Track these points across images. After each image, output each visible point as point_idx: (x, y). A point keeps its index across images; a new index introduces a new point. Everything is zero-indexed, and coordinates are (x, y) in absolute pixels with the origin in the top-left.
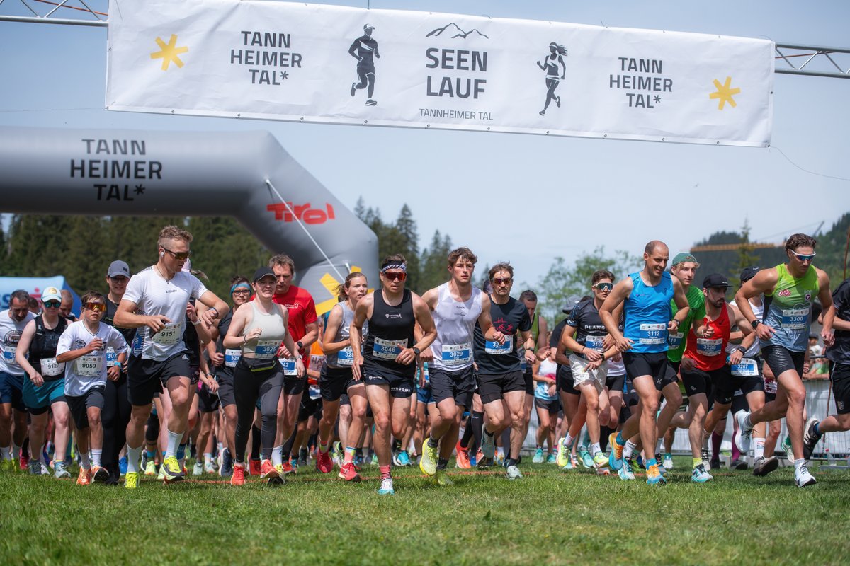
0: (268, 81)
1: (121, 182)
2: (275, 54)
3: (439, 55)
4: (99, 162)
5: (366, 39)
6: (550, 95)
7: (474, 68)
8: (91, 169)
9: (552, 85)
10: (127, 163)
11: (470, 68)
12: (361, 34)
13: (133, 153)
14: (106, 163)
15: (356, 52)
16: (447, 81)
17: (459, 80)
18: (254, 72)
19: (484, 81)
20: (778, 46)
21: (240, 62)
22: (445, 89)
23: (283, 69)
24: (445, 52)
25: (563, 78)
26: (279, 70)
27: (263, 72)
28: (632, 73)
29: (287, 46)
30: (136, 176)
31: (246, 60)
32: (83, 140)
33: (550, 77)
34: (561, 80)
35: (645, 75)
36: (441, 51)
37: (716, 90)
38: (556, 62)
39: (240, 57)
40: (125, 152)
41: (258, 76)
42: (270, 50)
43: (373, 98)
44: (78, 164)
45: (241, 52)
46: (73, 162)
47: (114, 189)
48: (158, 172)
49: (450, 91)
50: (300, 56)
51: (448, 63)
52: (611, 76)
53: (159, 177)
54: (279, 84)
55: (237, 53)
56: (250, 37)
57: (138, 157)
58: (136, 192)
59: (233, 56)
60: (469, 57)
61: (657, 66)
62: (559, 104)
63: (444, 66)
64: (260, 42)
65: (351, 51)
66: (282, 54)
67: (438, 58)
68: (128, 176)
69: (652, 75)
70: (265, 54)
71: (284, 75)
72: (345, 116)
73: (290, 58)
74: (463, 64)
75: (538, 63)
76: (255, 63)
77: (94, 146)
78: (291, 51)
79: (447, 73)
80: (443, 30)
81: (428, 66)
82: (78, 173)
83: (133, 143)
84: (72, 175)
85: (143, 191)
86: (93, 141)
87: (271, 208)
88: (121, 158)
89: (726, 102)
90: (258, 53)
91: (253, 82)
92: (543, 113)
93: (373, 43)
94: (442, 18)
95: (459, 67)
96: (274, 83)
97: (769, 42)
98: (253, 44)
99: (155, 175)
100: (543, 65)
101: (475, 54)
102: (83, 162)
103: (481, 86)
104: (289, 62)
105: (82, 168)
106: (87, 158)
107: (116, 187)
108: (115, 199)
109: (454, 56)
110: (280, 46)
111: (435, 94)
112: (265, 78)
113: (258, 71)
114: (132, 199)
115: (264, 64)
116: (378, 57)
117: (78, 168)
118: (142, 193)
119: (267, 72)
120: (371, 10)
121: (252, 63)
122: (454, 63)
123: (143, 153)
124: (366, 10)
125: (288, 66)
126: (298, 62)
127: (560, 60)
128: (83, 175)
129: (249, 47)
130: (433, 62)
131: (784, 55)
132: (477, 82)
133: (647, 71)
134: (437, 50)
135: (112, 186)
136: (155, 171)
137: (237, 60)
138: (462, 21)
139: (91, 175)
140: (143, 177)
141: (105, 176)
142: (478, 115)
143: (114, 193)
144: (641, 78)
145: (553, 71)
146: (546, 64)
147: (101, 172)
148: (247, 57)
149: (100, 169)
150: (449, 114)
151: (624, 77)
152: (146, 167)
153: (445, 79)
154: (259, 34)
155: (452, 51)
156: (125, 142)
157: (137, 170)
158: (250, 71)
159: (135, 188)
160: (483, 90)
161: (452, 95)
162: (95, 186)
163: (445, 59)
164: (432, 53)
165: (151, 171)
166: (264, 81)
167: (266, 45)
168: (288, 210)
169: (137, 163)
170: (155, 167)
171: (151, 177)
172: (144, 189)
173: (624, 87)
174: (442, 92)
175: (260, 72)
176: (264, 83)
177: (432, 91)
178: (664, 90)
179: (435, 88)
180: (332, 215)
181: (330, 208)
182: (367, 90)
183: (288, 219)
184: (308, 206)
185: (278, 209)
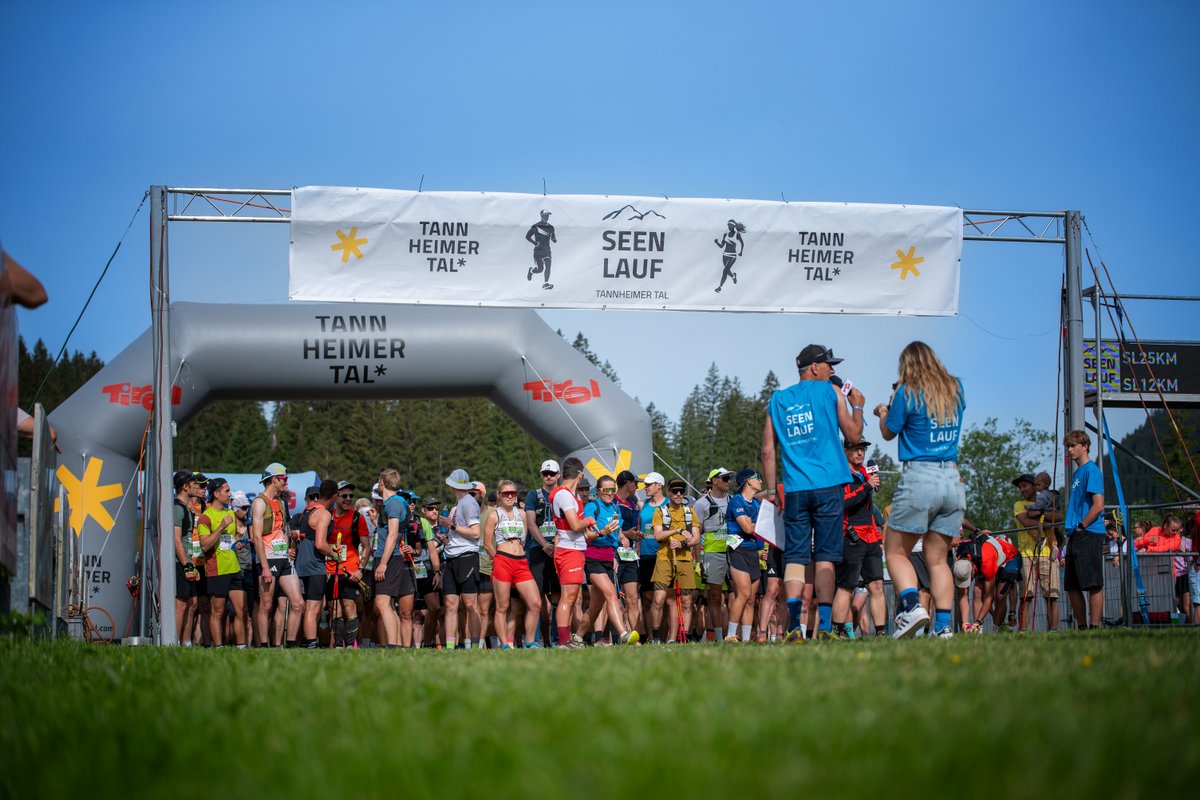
0: (445, 268)
1: (360, 362)
2: (452, 242)
3: (615, 238)
4: (334, 341)
5: (544, 225)
6: (727, 272)
7: (651, 249)
8: (326, 349)
9: (728, 262)
10: (366, 342)
11: (647, 249)
12: (539, 219)
13: (373, 330)
14: (342, 342)
15: (533, 238)
16: (623, 263)
17: (635, 261)
18: (432, 260)
19: (661, 261)
20: (965, 213)
21: (418, 251)
22: (621, 270)
23: (461, 257)
24: (621, 234)
25: (740, 254)
26: (456, 257)
27: (441, 260)
28: (812, 247)
29: (465, 234)
30: (377, 356)
31: (425, 248)
32: (316, 318)
33: (726, 254)
34: (738, 257)
35: (825, 248)
36: (617, 234)
37: (899, 260)
38: (734, 239)
39: (418, 246)
40: (363, 329)
41: (436, 264)
42: (448, 239)
43: (550, 282)
45: (419, 241)
46: (306, 343)
47: (353, 370)
48: (400, 350)
49: (627, 273)
50: (477, 243)
51: (625, 245)
52: (791, 251)
53: (402, 356)
54: (456, 271)
55: (415, 243)
56: (428, 227)
57: (378, 334)
58: (377, 373)
59: (412, 246)
60: (646, 238)
61: (839, 238)
62: (735, 281)
63: (621, 248)
64: (438, 232)
65: (528, 237)
66: (460, 242)
67: (615, 240)
68: (368, 356)
69: (832, 248)
70: (443, 242)
71: (462, 262)
72: (522, 300)
73: (467, 245)
74: (640, 245)
75: (716, 241)
76: (433, 251)
78: (468, 239)
79: (624, 254)
80: (619, 212)
81: (605, 248)
83: (373, 318)
84: (306, 357)
85: (385, 372)
86: (328, 317)
87: (527, 387)
88: (359, 336)
89: (909, 271)
90: (436, 242)
91: (431, 270)
92: (718, 290)
93: (550, 229)
94: (617, 200)
95: (636, 249)
96: (452, 270)
97: (958, 209)
98: (431, 234)
99: (397, 354)
100: (720, 242)
101: (653, 235)
103: (657, 266)
104: (467, 250)
106: (322, 337)
107: (355, 368)
108: (354, 382)
109: (631, 238)
110: (458, 234)
111: (612, 276)
112: (442, 265)
113: (436, 259)
114: (372, 381)
115: (442, 252)
116: (555, 241)
118: (384, 374)
119: (444, 260)
120: (548, 196)
121: (430, 252)
122: (631, 244)
123: (383, 329)
124: (542, 196)
125: (465, 253)
126: (476, 249)
127: (739, 237)
129: (427, 237)
130: (609, 245)
131: (974, 222)
132: (654, 261)
133: (828, 244)
134: (614, 233)
135: (350, 368)
136: (397, 350)
137: (415, 249)
138: (638, 203)
139: (326, 356)
140: (385, 357)
141: (342, 356)
142: (653, 295)
143: (352, 374)
144: (820, 252)
145: (731, 248)
146: (724, 242)
147: (337, 352)
148: (425, 246)
149: (336, 349)
150: (626, 295)
151: (804, 251)
152: (388, 345)
153: (621, 261)
154: (437, 224)
155: (629, 233)
156: (363, 318)
157: (377, 348)
158: (428, 259)
159: (376, 369)
160: (659, 270)
161: (628, 276)
162: (332, 368)
163: (621, 241)
164: (609, 236)
165: (393, 350)
166: (442, 268)
167: (444, 234)
168: (547, 389)
169: (377, 341)
170: (398, 345)
171: (393, 356)
172: (385, 369)
173: (803, 261)
174: (619, 273)
175: (438, 260)
176: (442, 271)
177: (609, 273)
178: (845, 262)
179: (612, 270)
180: (597, 393)
181: (594, 384)
182: (543, 274)
183: (548, 398)
184: (569, 382)
185: (535, 388)
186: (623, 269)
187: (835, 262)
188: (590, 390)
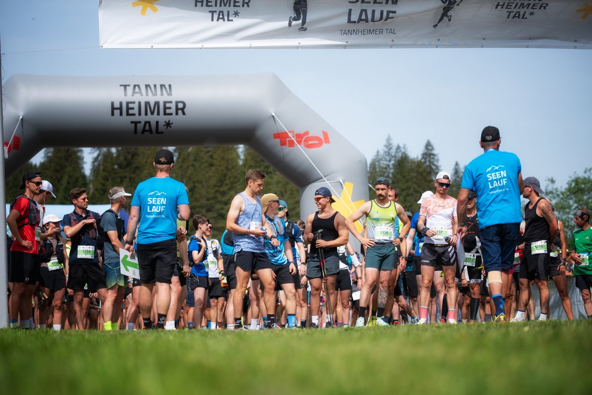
0: (223, 19)
1: (153, 118)
4: (134, 103)
6: (444, 15)
7: (387, 3)
8: (128, 109)
9: (447, 9)
10: (157, 103)
11: (384, 3)
13: (162, 94)
14: (140, 103)
16: (364, 12)
17: (373, 12)
18: (213, 12)
19: (394, 12)
21: (202, 6)
22: (362, 18)
23: (236, 9)
25: (458, 5)
26: (232, 9)
27: (220, 12)
30: (165, 114)
31: (207, 3)
32: (121, 85)
34: (455, 6)
35: (527, 2)
39: (202, 2)
40: (156, 95)
41: (216, 16)
43: (305, 26)
44: (117, 105)
46: (113, 104)
47: (147, 124)
48: (183, 109)
49: (366, 20)
52: (499, 3)
53: (184, 114)
54: (232, 20)
57: (166, 98)
58: (166, 127)
59: (197, 2)
62: (450, 20)
63: (363, 2)
68: (158, 114)
69: (532, 2)
71: (236, 14)
73: (241, 1)
76: (214, 5)
77: (130, 90)
79: (365, 6)
82: (117, 112)
83: (162, 86)
84: (113, 114)
85: (171, 125)
86: (129, 85)
87: (277, 136)
88: (152, 99)
91: (212, 20)
92: (435, 26)
95: (375, 3)
96: (228, 20)
99: (180, 112)
102: (121, 103)
104: (240, 4)
105: (120, 109)
106: (124, 100)
107: (149, 122)
108: (149, 133)
111: (355, 22)
112: (221, 16)
113: (216, 12)
114: (162, 133)
115: (220, 6)
117: (117, 109)
118: (171, 127)
119: (222, 12)
121: (212, 6)
123: (170, 94)
125: (239, 6)
126: (248, 3)
128: (121, 114)
132: (388, 12)
135: (146, 122)
136: (180, 109)
137: (199, 4)
139: (128, 114)
140: (171, 114)
141: (140, 114)
142: (384, 32)
143: (147, 128)
144: (522, 4)
147: (136, 111)
149: (135, 108)
151: (509, 3)
152: (173, 106)
153: (362, 11)
156: (155, 86)
157: (165, 108)
158: (210, 12)
159: (165, 124)
160: (392, 18)
161: (368, 23)
162: (132, 122)
165: (177, 109)
166: (221, 19)
168: (291, 138)
169: (165, 103)
170: (180, 106)
171: (177, 114)
172: (172, 124)
173: (507, 8)
174: (360, 20)
175: (218, 12)
176: (221, 21)
177: (352, 19)
178: (540, 8)
179: (354, 18)
180: (327, 140)
181: (325, 134)
182: (300, 21)
183: (291, 144)
184: (307, 133)
185: (282, 137)
186: (363, 17)
187: (532, 8)
188: (322, 137)
